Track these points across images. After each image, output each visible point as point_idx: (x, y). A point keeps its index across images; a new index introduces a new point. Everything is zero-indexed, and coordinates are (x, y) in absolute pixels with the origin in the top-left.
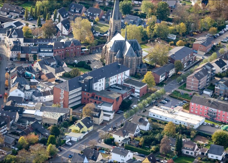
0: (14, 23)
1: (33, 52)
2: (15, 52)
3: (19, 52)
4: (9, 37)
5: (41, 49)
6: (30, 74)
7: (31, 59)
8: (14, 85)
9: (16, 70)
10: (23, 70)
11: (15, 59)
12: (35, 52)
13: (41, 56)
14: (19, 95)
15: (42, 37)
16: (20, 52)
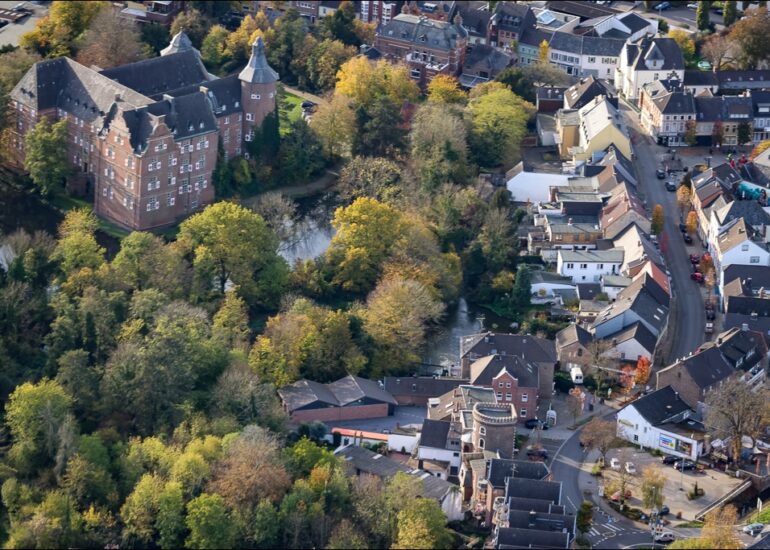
0: (624, 21)
1: (737, 116)
2: (675, 118)
3: (690, 118)
4: (637, 68)
5: (759, 105)
6: (757, 190)
7: (731, 139)
8: (726, 226)
9: (713, 179)
10: (732, 175)
11: (677, 140)
12: (742, 116)
13: (762, 130)
14: (754, 261)
15: (732, 66)
16: (694, 117)
